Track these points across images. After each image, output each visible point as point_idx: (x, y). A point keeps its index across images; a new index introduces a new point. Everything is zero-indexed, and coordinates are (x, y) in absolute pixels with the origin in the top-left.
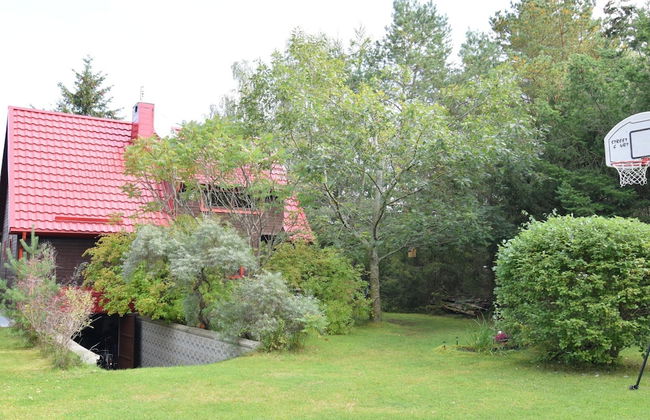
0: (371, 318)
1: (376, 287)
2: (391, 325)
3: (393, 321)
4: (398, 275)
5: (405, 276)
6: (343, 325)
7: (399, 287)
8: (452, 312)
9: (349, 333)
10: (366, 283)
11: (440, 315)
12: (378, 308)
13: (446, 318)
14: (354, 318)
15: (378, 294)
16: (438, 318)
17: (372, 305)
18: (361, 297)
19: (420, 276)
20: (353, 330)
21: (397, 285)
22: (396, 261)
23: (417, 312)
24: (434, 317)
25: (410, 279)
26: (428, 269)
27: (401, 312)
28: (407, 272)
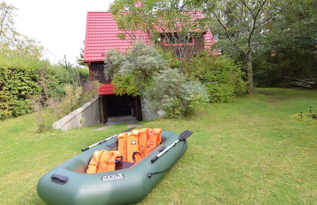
0: (247, 92)
1: (250, 75)
2: (259, 95)
3: (261, 93)
4: (265, 69)
5: (269, 69)
6: (228, 97)
7: (265, 75)
8: (297, 86)
9: (232, 102)
10: (244, 73)
11: (289, 88)
12: (251, 86)
13: (293, 90)
14: (235, 93)
15: (252, 78)
16: (288, 90)
17: (248, 84)
18: (241, 81)
19: (278, 68)
20: (235, 99)
21: (264, 74)
22: (264, 62)
23: (276, 87)
24: (286, 89)
25: (271, 70)
26: (282, 65)
27: (267, 87)
28: (270, 67)
